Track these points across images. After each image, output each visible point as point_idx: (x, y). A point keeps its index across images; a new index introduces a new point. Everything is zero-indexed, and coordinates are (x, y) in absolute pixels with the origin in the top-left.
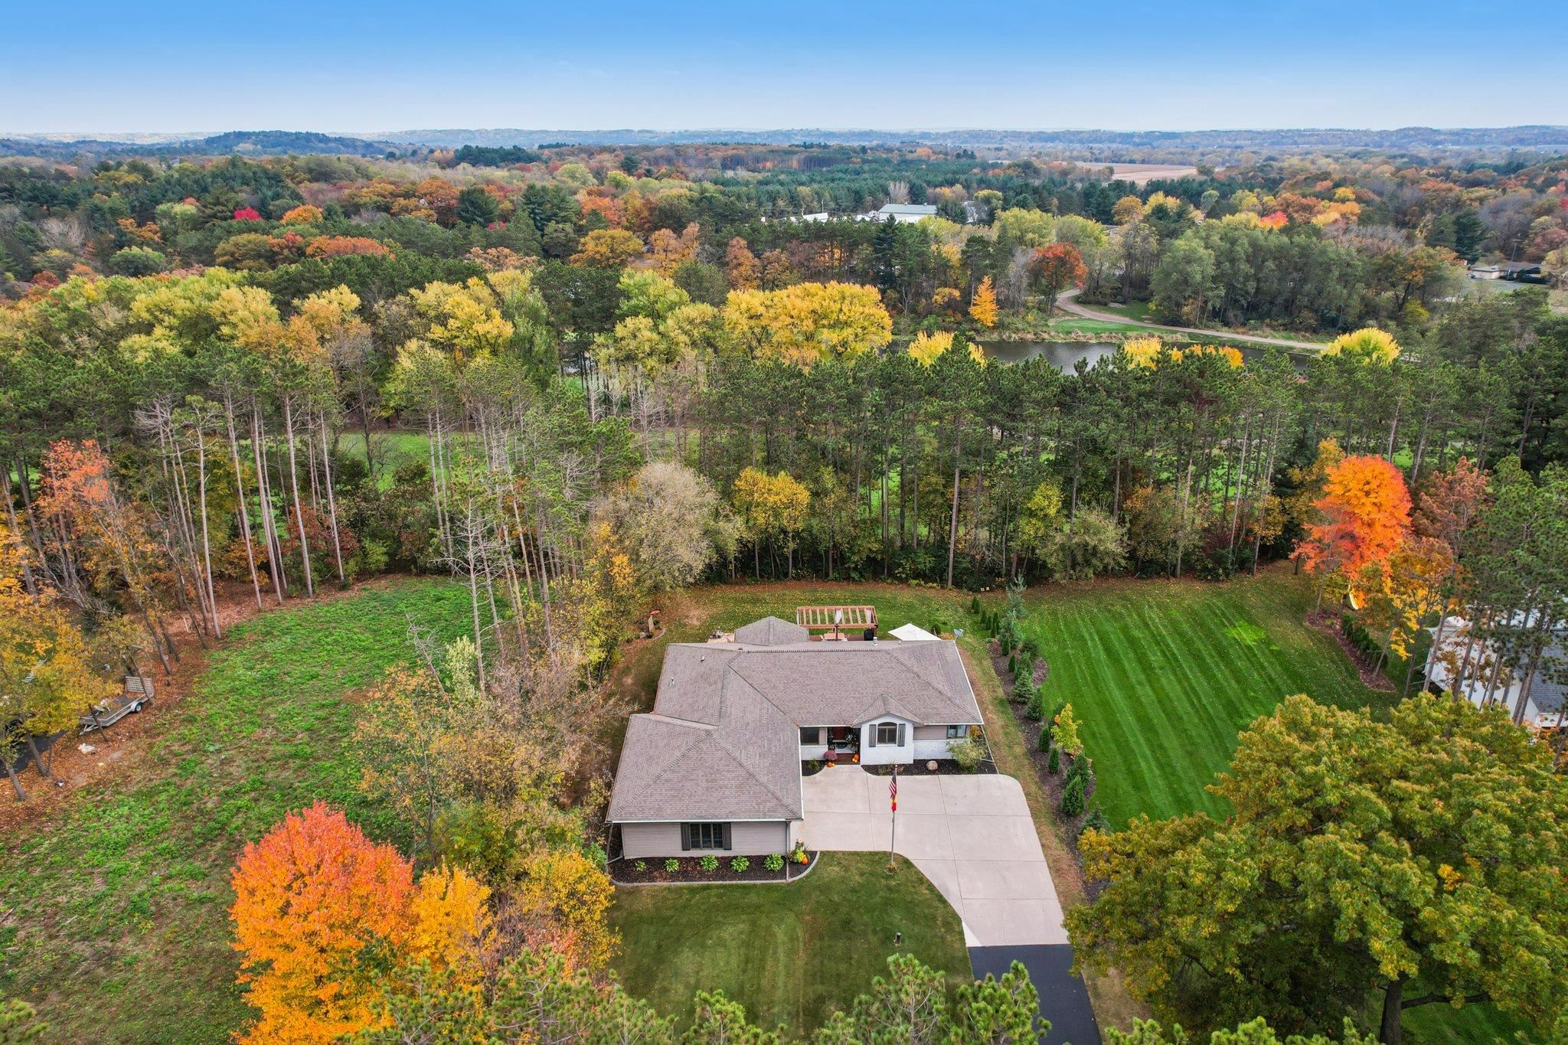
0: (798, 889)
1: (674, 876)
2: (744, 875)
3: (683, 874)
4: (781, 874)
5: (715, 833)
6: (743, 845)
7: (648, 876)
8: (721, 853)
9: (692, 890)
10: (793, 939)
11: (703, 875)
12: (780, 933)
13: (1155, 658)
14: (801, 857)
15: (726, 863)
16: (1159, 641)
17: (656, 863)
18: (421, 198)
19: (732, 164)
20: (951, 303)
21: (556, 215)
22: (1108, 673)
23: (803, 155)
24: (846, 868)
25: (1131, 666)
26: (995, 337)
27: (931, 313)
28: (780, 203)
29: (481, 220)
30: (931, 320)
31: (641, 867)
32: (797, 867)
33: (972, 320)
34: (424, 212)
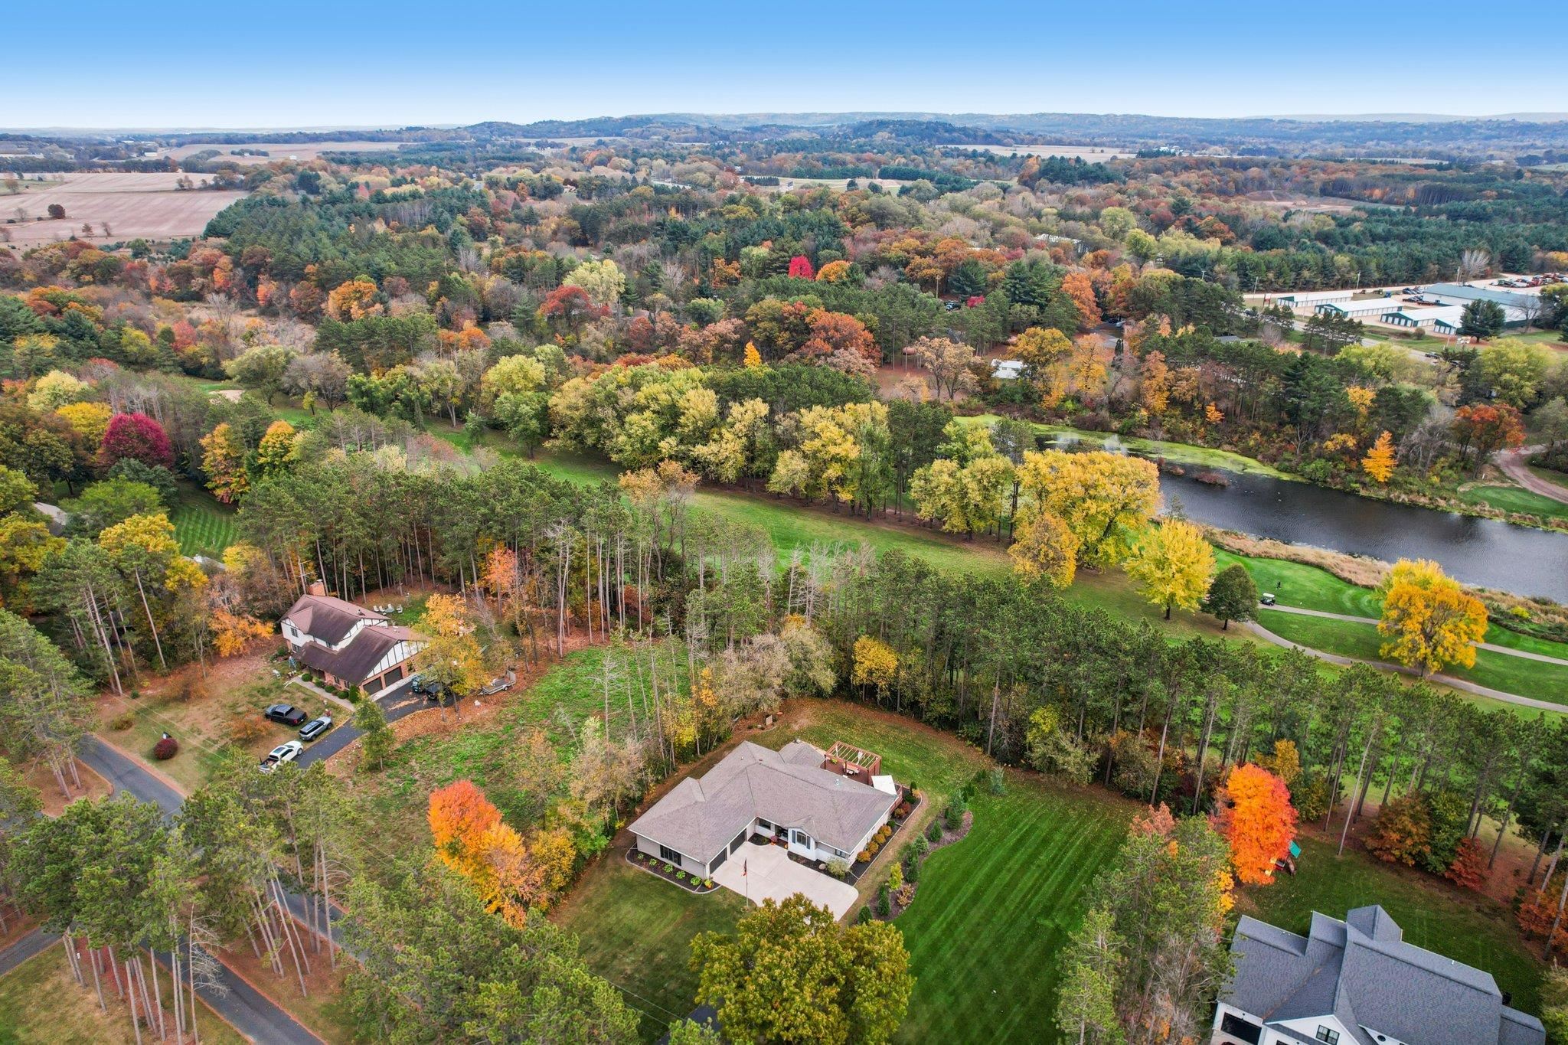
0: (696, 899)
1: (650, 868)
2: (679, 881)
3: (655, 869)
4: (694, 888)
5: (677, 857)
6: (686, 867)
7: (640, 862)
8: (675, 865)
9: (653, 878)
10: (674, 919)
11: (662, 873)
12: (671, 914)
13: (1044, 858)
14: (707, 883)
15: (676, 870)
16: (1064, 848)
17: (648, 857)
18: (936, 256)
19: (1334, 190)
20: (1344, 450)
21: (1033, 291)
22: (1000, 853)
23: (1422, 185)
24: (725, 899)
25: (1021, 856)
26: (1382, 494)
27: (1320, 456)
28: (1306, 274)
29: (969, 290)
30: (1319, 463)
31: (641, 857)
32: (704, 887)
33: (1361, 471)
34: (932, 271)
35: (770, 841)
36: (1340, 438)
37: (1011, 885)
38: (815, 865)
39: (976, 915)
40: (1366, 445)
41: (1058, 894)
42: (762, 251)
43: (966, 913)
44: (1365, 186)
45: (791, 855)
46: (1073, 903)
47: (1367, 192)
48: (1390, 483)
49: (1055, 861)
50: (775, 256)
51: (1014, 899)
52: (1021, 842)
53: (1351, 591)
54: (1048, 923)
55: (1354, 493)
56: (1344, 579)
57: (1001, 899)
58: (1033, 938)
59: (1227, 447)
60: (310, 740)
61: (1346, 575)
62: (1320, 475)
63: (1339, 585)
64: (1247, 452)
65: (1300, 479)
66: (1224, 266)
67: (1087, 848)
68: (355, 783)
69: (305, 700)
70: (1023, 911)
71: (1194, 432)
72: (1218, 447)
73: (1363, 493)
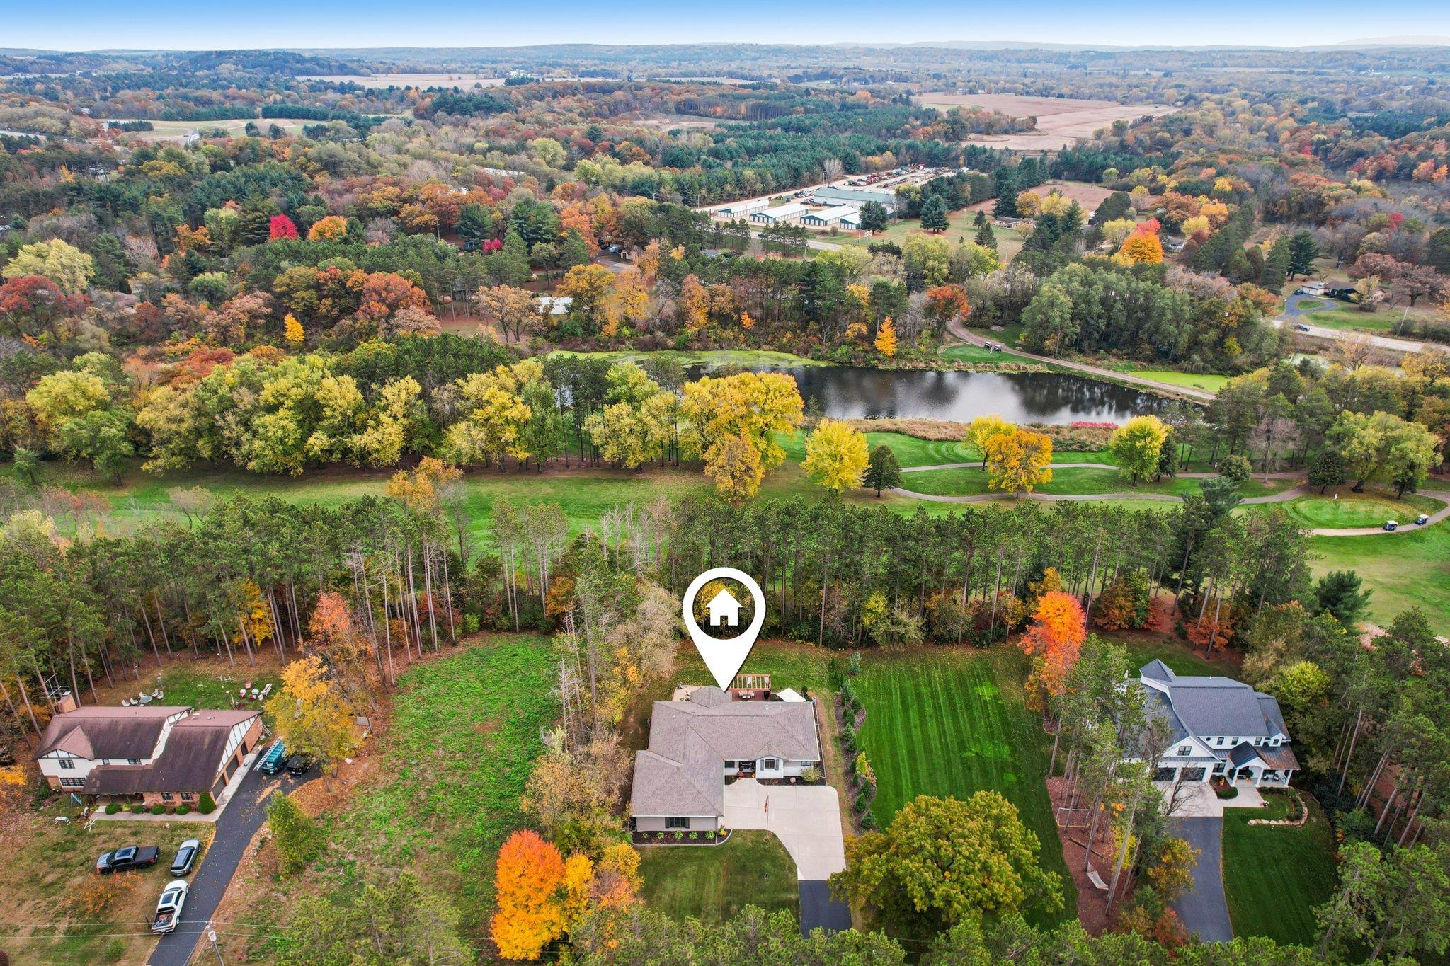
0: (720, 850)
1: (662, 841)
2: (695, 841)
3: (666, 840)
4: (713, 840)
5: (684, 822)
6: (694, 827)
7: (649, 841)
8: (684, 829)
9: (671, 849)
10: (718, 874)
11: (675, 841)
12: (712, 871)
13: (929, 709)
14: (723, 833)
15: (687, 834)
16: (934, 696)
17: (653, 834)
18: (423, 202)
19: (685, 109)
20: (860, 336)
21: (540, 228)
22: (899, 719)
23: (751, 102)
24: (745, 839)
25: (913, 714)
26: (894, 365)
27: (844, 343)
28: (728, 188)
29: (478, 233)
30: (844, 349)
31: (646, 836)
32: (721, 837)
33: (876, 350)
34: (427, 217)
35: (737, 777)
36: (856, 326)
37: (926, 739)
38: (786, 781)
39: (922, 768)
40: (873, 330)
41: (958, 731)
42: (228, 212)
43: (917, 771)
44: (709, 105)
45: (762, 781)
46: (973, 734)
47: (711, 110)
48: (897, 356)
49: (937, 707)
50: (249, 217)
51: (935, 744)
52: (904, 702)
53: (931, 446)
54: (969, 754)
55: (874, 367)
56: (920, 438)
57: (928, 750)
58: (969, 769)
59: (765, 347)
60: (189, 872)
61: (920, 434)
62: (846, 357)
63: (921, 443)
64: (782, 349)
65: (832, 364)
66: (668, 188)
67: (947, 690)
68: (285, 893)
69: (135, 834)
70: (948, 752)
71: (736, 338)
72: (758, 348)
73: (881, 367)
